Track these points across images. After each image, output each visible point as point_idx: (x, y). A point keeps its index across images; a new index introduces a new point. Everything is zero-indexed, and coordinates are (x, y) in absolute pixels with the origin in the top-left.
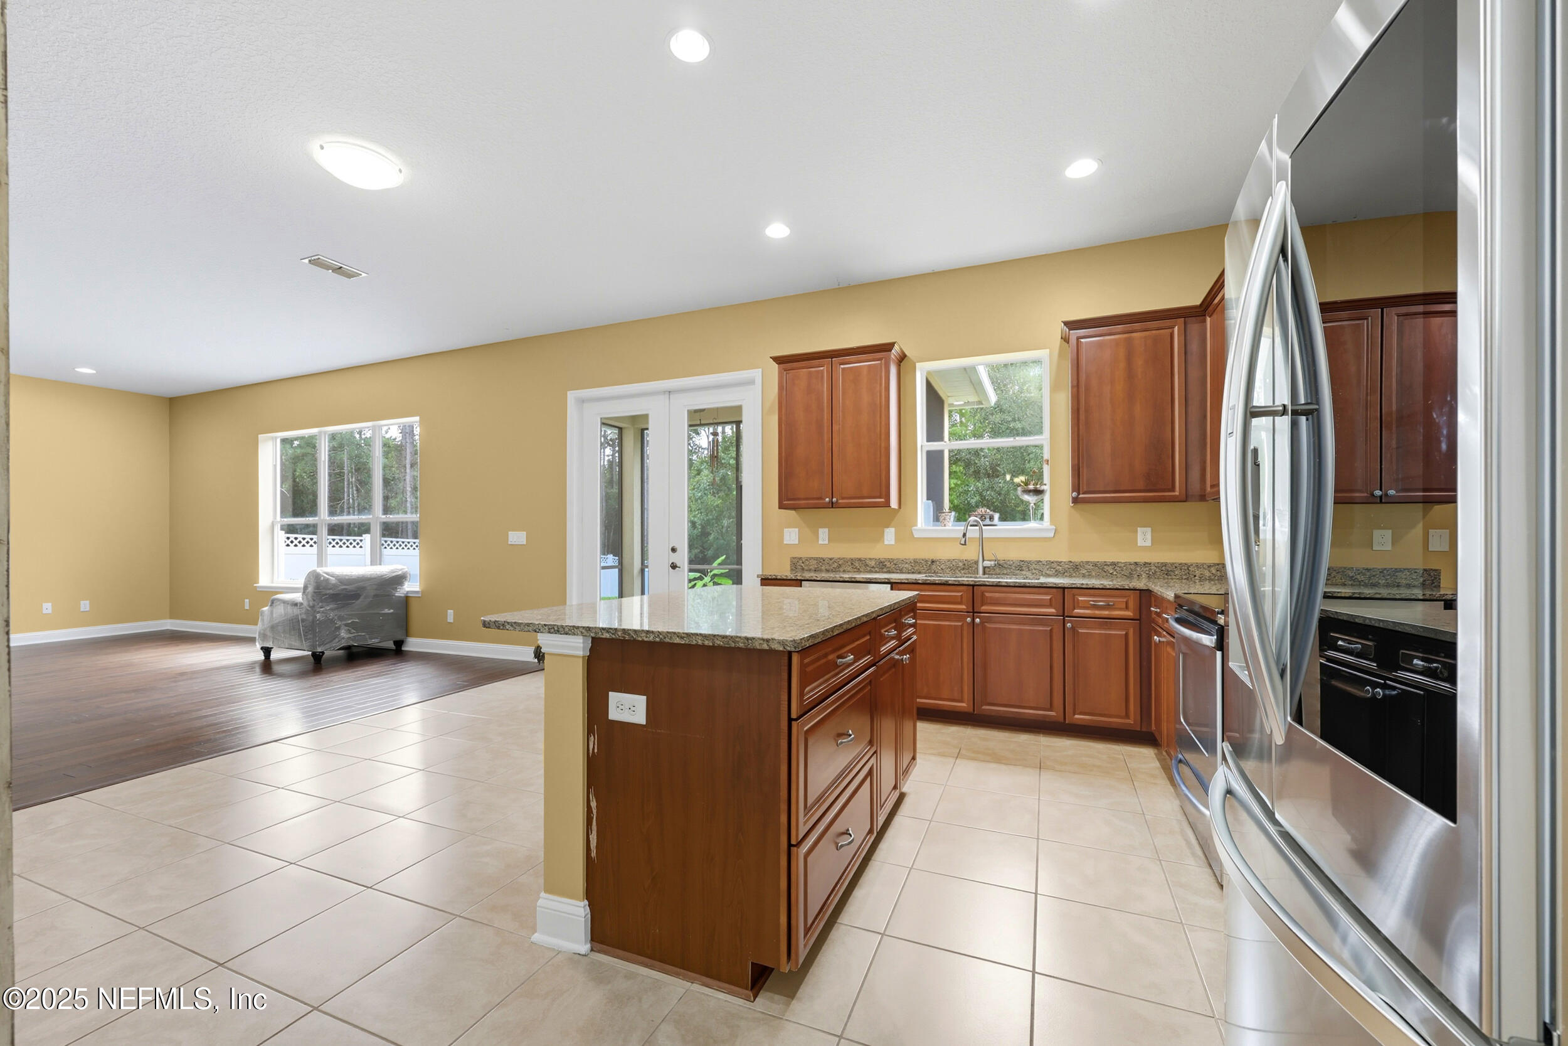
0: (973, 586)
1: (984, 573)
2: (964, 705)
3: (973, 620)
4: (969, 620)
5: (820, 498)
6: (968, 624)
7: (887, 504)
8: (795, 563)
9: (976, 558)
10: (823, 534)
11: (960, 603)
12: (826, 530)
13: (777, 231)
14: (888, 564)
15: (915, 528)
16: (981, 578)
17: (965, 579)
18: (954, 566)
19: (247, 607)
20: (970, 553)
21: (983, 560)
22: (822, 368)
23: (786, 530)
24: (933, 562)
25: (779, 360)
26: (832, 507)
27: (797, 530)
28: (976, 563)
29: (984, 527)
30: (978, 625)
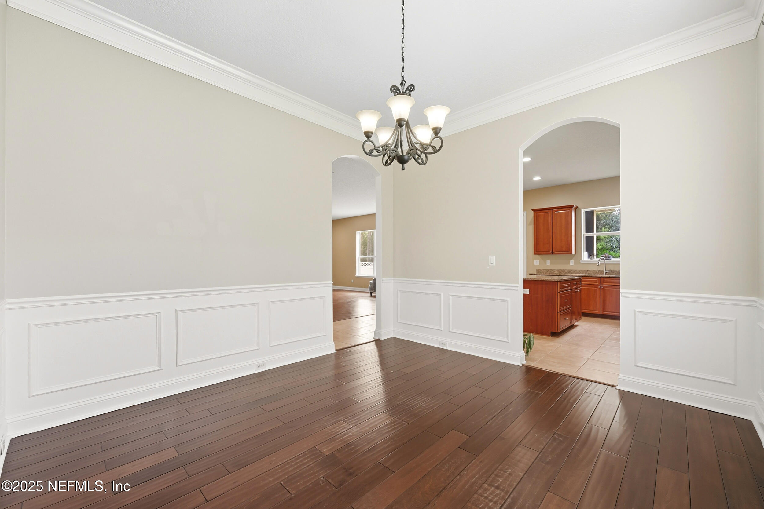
0: (601, 277)
1: (606, 274)
2: (598, 312)
3: (601, 287)
4: (599, 287)
5: (549, 251)
6: (599, 288)
7: (571, 253)
8: (538, 271)
9: (603, 270)
10: (548, 262)
11: (597, 282)
12: (549, 261)
13: (537, 178)
14: (571, 271)
15: (581, 260)
16: (605, 275)
17: (598, 276)
18: (595, 272)
19: (352, 282)
20: (601, 268)
21: (606, 270)
22: (548, 213)
23: (535, 261)
24: (587, 271)
25: (534, 210)
26: (552, 254)
27: (539, 261)
28: (603, 271)
29: (606, 260)
30: (602, 288)
